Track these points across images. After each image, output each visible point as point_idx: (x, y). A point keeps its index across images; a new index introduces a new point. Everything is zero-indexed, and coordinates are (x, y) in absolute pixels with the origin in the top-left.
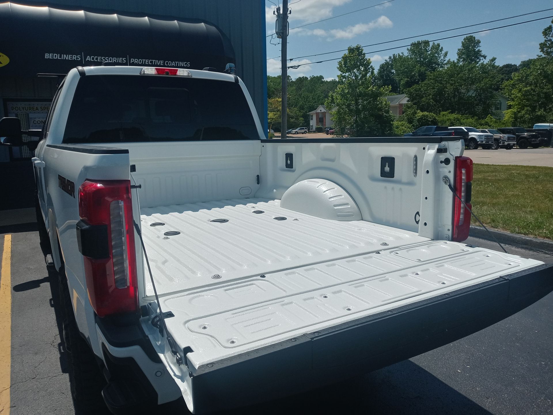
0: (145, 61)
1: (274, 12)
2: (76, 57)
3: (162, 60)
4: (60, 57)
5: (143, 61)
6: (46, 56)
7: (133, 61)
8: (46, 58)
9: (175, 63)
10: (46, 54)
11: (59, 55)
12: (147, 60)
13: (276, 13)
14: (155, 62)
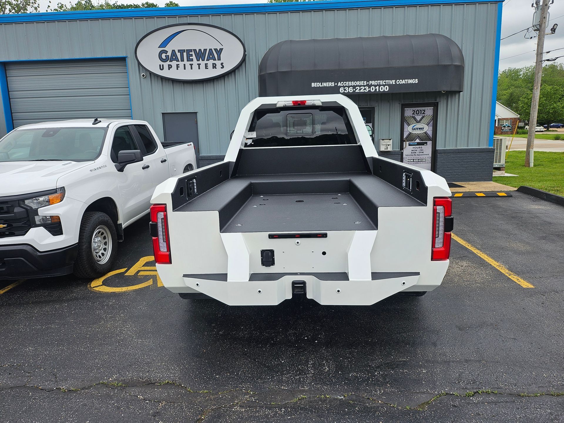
0: (380, 82)
1: (533, 4)
2: (331, 84)
3: (394, 80)
4: (321, 85)
5: (378, 82)
6: (312, 85)
7: (371, 83)
8: (312, 86)
9: (405, 81)
10: (312, 83)
11: (320, 83)
12: (381, 81)
13: (535, 5)
14: (388, 82)
